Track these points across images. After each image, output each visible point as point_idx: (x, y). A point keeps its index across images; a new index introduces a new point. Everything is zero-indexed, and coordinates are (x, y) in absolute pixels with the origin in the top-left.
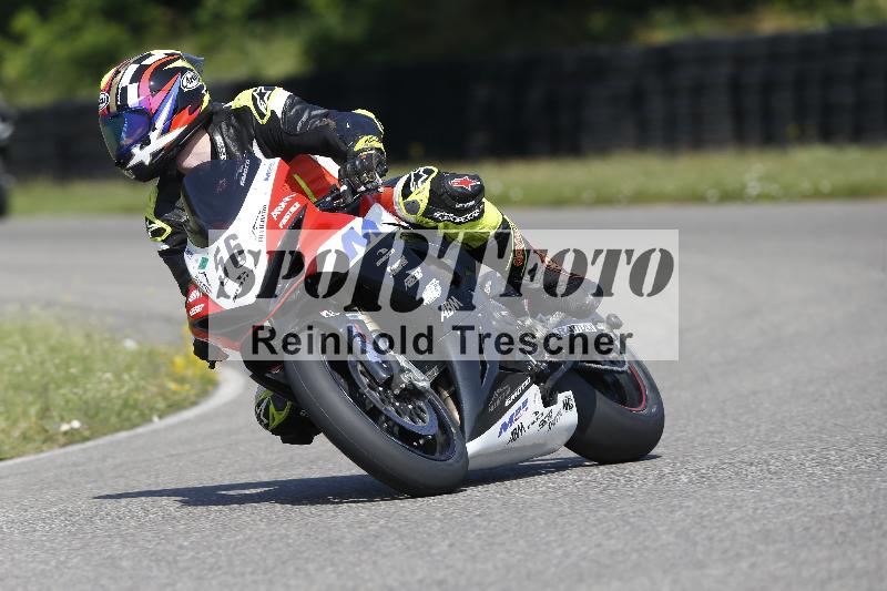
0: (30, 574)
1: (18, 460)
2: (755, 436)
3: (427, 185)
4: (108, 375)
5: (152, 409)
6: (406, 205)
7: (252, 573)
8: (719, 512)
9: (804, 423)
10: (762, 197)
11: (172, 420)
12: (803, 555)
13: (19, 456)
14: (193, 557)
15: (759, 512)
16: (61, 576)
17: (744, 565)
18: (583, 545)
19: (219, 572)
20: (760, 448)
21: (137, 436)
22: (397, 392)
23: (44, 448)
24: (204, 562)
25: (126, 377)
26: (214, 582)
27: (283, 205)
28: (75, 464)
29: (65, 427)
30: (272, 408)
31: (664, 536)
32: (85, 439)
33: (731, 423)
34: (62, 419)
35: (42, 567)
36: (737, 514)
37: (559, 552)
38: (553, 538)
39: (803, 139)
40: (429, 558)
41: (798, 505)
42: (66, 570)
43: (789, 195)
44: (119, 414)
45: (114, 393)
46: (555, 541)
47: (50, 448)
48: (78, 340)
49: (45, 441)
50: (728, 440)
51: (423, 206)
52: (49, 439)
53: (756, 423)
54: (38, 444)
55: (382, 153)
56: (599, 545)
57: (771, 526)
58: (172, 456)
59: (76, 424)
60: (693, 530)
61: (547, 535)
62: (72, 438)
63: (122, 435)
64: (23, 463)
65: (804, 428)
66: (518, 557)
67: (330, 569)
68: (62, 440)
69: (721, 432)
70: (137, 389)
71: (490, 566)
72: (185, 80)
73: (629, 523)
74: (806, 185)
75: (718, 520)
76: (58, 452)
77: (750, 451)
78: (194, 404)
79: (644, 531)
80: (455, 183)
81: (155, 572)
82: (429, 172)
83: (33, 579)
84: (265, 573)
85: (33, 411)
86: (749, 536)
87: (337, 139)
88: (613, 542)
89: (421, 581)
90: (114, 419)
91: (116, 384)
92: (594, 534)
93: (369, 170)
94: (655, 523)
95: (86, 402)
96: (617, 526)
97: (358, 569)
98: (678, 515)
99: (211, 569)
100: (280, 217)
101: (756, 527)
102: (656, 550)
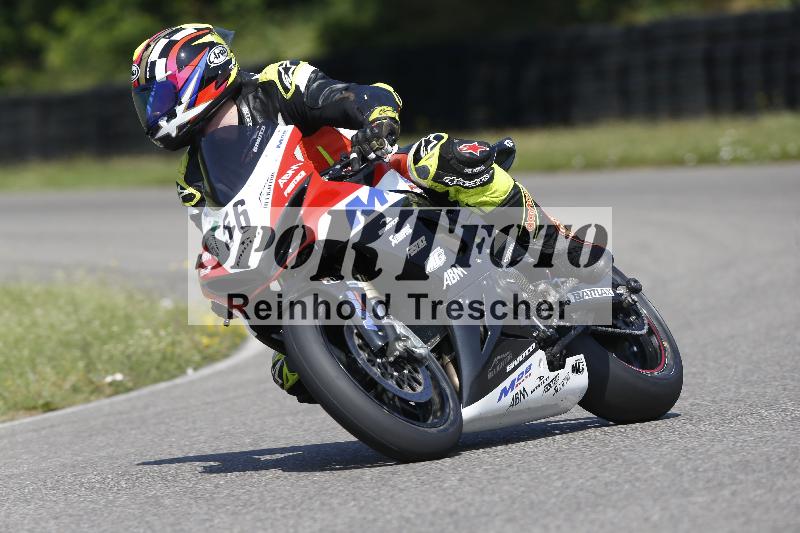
0: (81, 513)
1: (69, 410)
2: (734, 376)
3: (437, 151)
4: (148, 332)
5: (188, 363)
6: (417, 170)
7: (282, 508)
8: (701, 445)
9: (778, 364)
10: (736, 160)
11: (206, 371)
12: (780, 482)
13: (70, 405)
14: (229, 495)
15: (739, 444)
16: (110, 514)
17: (726, 493)
18: (581, 478)
19: (252, 508)
20: (738, 387)
21: (176, 386)
22: (392, 359)
23: (93, 398)
24: (238, 499)
25: (162, 333)
26: (248, 517)
27: (290, 172)
28: (121, 413)
29: (109, 379)
30: (285, 370)
31: (654, 468)
32: (129, 390)
33: (711, 364)
34: (107, 373)
35: (91, 506)
36: (719, 447)
37: (559, 484)
38: (552, 472)
39: (771, 106)
40: (441, 492)
41: (773, 437)
42: (114, 509)
43: (760, 157)
44: (158, 368)
45: (154, 348)
46: (555, 474)
47: (98, 398)
48: (120, 299)
49: (92, 392)
50: (709, 381)
51: (433, 170)
52: (97, 390)
53: (734, 364)
54: (85, 395)
55: (396, 122)
56: (595, 477)
57: (749, 457)
58: (208, 403)
59: (119, 377)
60: (679, 463)
61: (548, 469)
62: (117, 388)
63: (163, 385)
64: (73, 413)
65: (777, 368)
66: (523, 489)
67: (353, 503)
68: (108, 391)
69: (703, 373)
70: (173, 344)
71: (496, 498)
72: (213, 56)
73: (622, 457)
74: (775, 148)
75: (701, 453)
76: (105, 402)
77: (729, 390)
78: (226, 356)
79: (636, 464)
80: (464, 149)
81: (195, 509)
82: (439, 138)
83: (85, 517)
84: (294, 508)
85: (81, 364)
86: (730, 466)
87: (355, 110)
88: (607, 474)
89: (434, 513)
90: (154, 372)
91: (155, 340)
92: (590, 468)
93: (378, 137)
94: (645, 456)
95: (129, 357)
96: (611, 459)
97: (377, 503)
98: (665, 449)
99: (244, 506)
100: (286, 185)
101: (736, 458)
102: (646, 481)
